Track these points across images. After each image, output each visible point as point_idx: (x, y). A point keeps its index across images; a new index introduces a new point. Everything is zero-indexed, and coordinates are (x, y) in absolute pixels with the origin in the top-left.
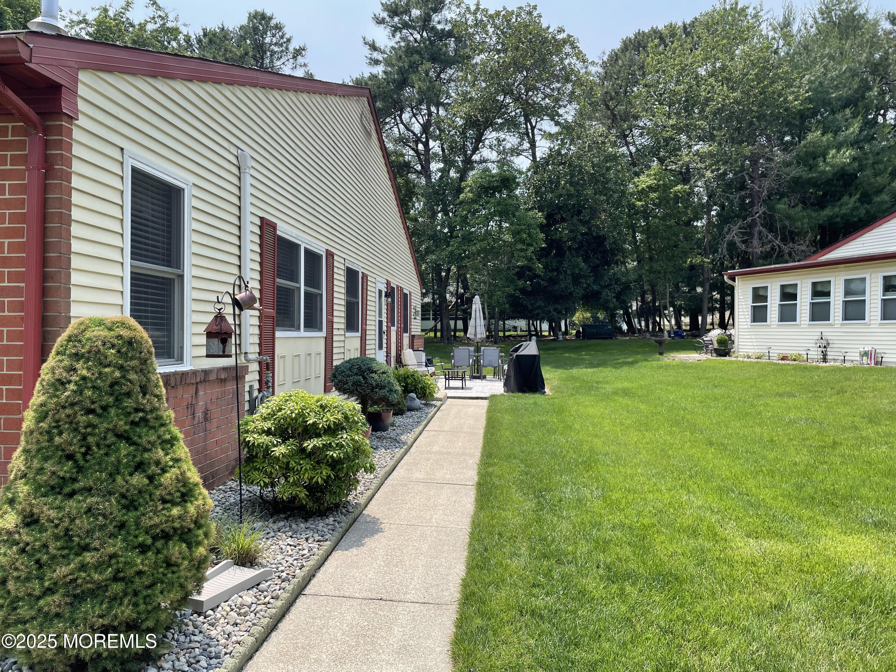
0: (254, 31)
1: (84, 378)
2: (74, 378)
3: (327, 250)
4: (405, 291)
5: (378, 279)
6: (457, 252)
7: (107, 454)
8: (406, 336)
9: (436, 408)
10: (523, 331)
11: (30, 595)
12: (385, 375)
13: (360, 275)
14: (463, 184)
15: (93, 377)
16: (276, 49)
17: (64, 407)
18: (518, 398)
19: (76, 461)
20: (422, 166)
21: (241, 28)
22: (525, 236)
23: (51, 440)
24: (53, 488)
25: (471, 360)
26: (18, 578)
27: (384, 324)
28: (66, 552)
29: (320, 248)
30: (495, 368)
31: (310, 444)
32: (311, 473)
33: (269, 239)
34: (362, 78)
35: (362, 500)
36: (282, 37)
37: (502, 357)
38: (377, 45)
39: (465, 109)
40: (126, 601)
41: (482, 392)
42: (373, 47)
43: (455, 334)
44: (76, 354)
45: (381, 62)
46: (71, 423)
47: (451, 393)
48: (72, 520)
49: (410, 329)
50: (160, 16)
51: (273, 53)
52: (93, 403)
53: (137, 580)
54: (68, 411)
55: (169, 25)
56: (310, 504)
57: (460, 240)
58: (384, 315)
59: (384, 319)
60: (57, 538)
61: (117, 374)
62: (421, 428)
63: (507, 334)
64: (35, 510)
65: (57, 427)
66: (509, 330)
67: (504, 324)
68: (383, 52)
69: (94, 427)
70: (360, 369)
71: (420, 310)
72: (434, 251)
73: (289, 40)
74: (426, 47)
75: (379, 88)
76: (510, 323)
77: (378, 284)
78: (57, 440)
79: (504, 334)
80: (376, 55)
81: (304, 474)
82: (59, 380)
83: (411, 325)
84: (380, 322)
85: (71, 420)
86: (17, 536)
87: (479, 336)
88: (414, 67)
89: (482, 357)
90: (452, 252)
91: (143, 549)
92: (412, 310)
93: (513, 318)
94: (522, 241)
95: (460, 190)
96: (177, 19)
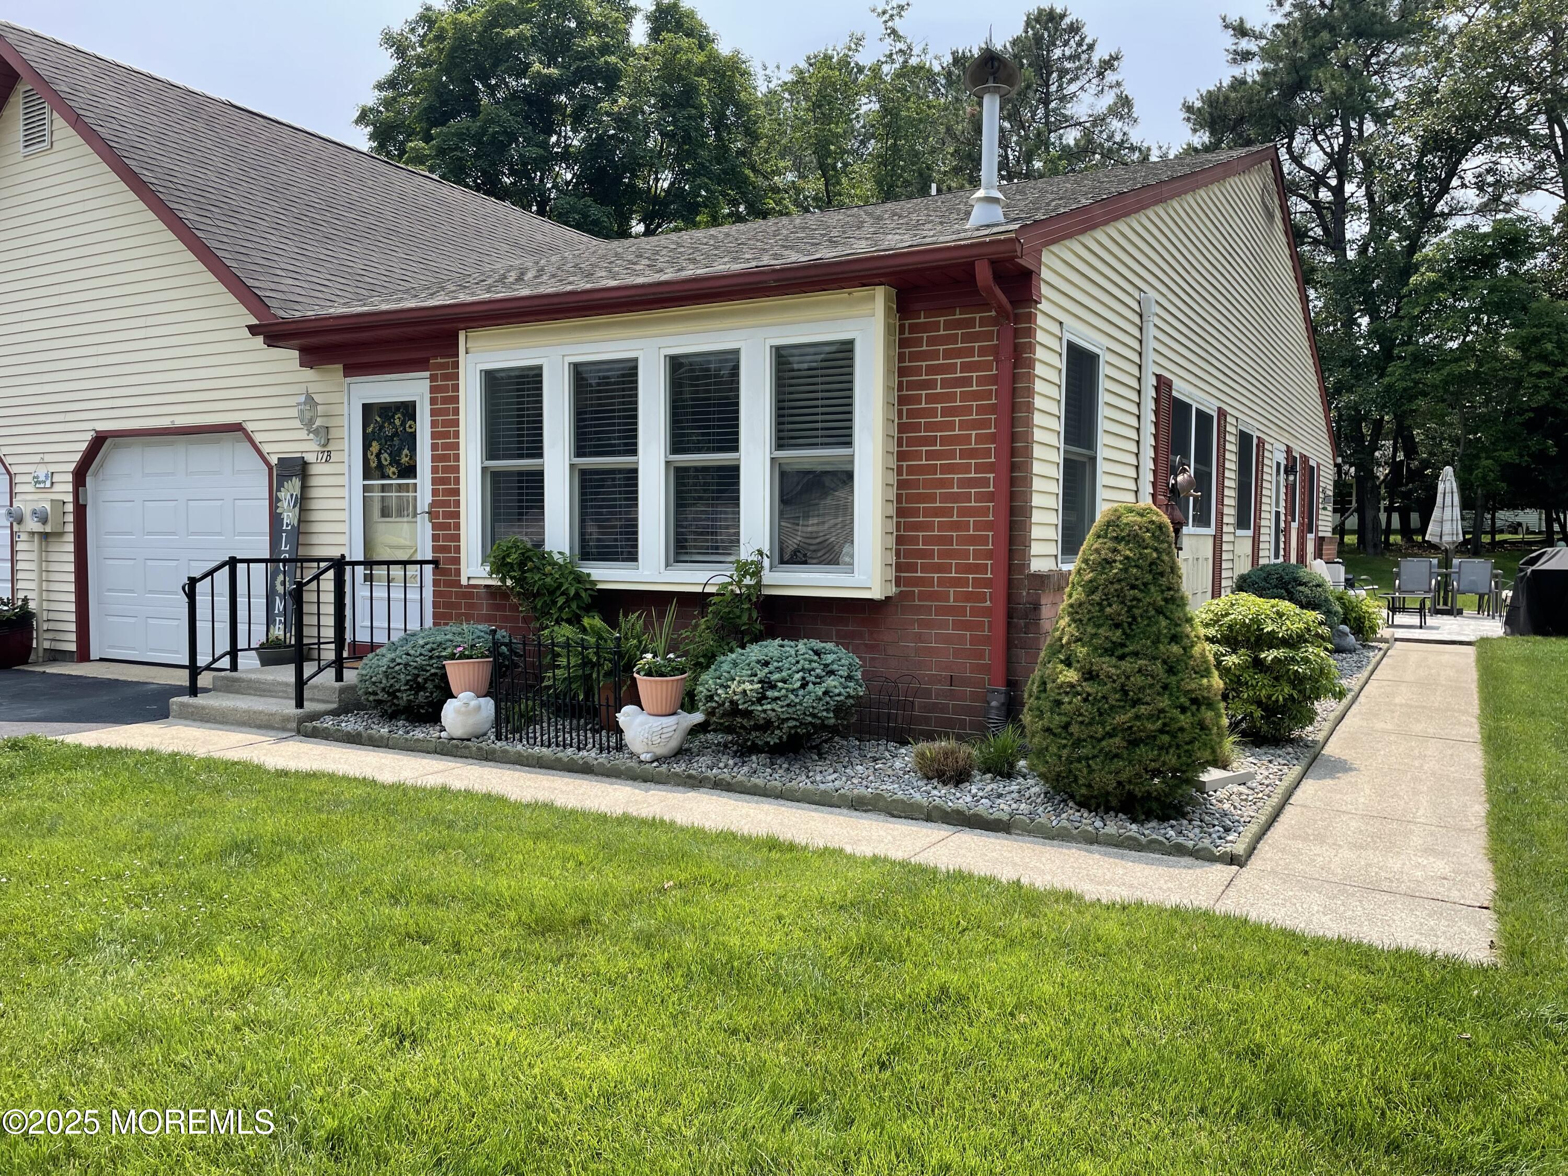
0: (1037, 44)
1: (1127, 558)
2: (1119, 558)
3: (1219, 408)
4: (1312, 463)
5: (1277, 445)
6: (1400, 385)
7: (1148, 625)
8: (1311, 537)
9: (1382, 652)
10: (1533, 533)
11: (1091, 737)
12: (1320, 589)
13: (1255, 441)
14: (1417, 257)
15: (1136, 558)
16: (1068, 65)
17: (1112, 583)
18: (1534, 643)
19: (1123, 629)
20: (1326, 230)
21: (1014, 43)
22: (1549, 346)
23: (1102, 610)
24: (1106, 650)
25: (1433, 582)
26: (1082, 723)
27: (1282, 517)
28: (1122, 704)
29: (1211, 407)
30: (1481, 597)
31: (1269, 655)
32: (1270, 690)
33: (1164, 403)
34: (1219, 89)
35: (1320, 737)
36: (1079, 44)
37: (1496, 576)
38: (1248, 25)
39: (1426, 119)
40: (1171, 751)
41: (1459, 634)
42: (1241, 31)
43: (1387, 539)
44: (1116, 538)
45: (1254, 55)
46: (1118, 596)
47: (1400, 633)
48: (1128, 678)
49: (1317, 526)
50: (901, 51)
51: (1063, 72)
52: (1137, 579)
53: (1179, 735)
54: (1117, 586)
55: (913, 61)
56: (1265, 728)
57: (1408, 363)
58: (1282, 503)
59: (1282, 510)
60: (1115, 691)
61: (1155, 555)
62: (1366, 674)
63: (1498, 537)
64: (1094, 668)
65: (1107, 599)
66: (1502, 532)
67: (1493, 519)
68: (1261, 36)
69: (1139, 600)
70: (1280, 578)
71: (1331, 493)
72: (1353, 386)
73: (1091, 47)
74: (1346, 15)
75: (1250, 102)
76: (1504, 516)
77: (1276, 453)
78: (1108, 610)
79: (1493, 538)
80: (1246, 44)
81: (1260, 690)
82: (1105, 559)
83: (1317, 519)
84: (1278, 513)
85: (1119, 594)
86: (1079, 688)
87: (1446, 538)
88: (1319, 57)
89: (1454, 576)
90: (1390, 386)
91: (1184, 710)
92: (1321, 495)
93: (1512, 506)
94: (1543, 357)
95: (1410, 269)
96: (925, 51)
